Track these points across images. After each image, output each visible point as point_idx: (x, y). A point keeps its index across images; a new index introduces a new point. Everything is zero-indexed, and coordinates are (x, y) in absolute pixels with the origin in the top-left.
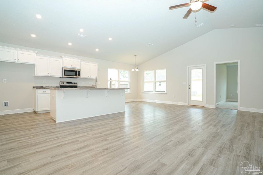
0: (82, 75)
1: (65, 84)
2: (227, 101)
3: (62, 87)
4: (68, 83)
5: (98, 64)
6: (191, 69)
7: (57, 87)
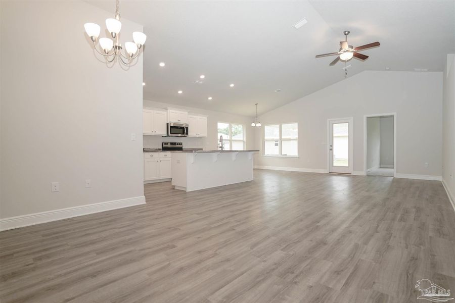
0: (191, 134)
1: (169, 146)
2: (381, 168)
3: (165, 149)
4: (172, 144)
5: (208, 118)
6: (333, 124)
7: (160, 149)
